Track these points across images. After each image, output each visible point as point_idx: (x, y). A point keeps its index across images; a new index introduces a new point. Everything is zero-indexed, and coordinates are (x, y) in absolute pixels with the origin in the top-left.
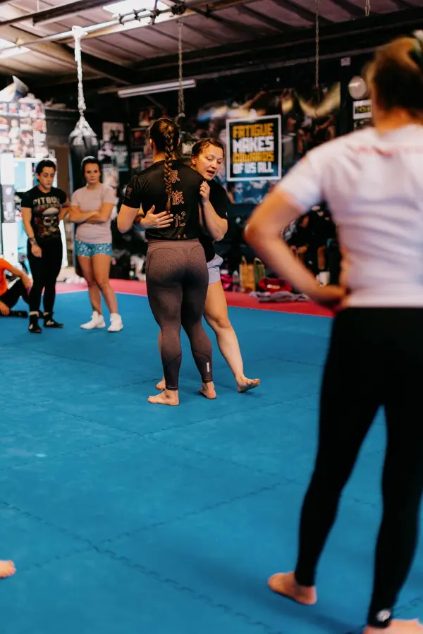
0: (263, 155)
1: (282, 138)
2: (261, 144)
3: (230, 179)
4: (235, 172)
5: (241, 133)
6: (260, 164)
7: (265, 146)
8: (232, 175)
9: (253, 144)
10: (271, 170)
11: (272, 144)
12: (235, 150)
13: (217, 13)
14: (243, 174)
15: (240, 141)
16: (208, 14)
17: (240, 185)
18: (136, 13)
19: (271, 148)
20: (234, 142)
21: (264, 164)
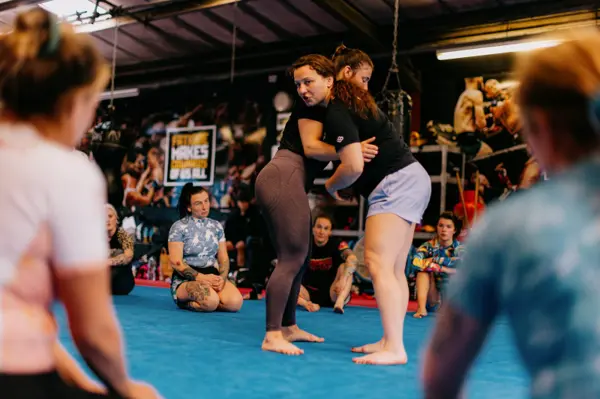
0: (197, 161)
1: (217, 147)
2: (197, 152)
3: (166, 184)
4: (172, 177)
5: (180, 142)
6: (194, 170)
7: (200, 154)
8: (169, 180)
9: (190, 152)
10: (204, 176)
11: (206, 153)
12: (173, 158)
13: (154, 23)
14: (178, 180)
15: (178, 149)
16: (146, 23)
17: (175, 190)
18: (79, 14)
19: (205, 156)
20: (173, 150)
21: (198, 170)
